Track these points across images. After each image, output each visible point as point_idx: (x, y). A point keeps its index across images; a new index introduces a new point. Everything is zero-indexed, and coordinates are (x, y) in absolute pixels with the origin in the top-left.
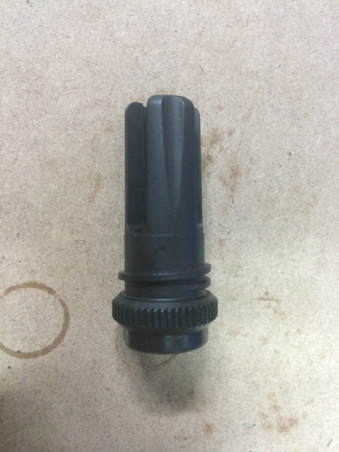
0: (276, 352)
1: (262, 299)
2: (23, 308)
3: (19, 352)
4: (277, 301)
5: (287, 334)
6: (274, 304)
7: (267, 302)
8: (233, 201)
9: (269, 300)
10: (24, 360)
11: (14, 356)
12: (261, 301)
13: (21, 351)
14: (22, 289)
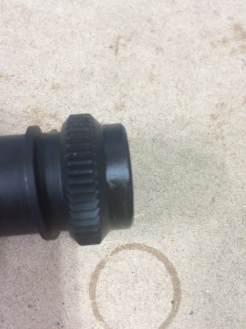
0: (170, 40)
1: (116, 52)
2: (120, 298)
3: (173, 302)
4: (119, 38)
5: (152, 31)
6: (122, 41)
7: (120, 47)
8: (13, 76)
9: (117, 45)
10: (183, 296)
11: (178, 308)
12: (119, 52)
13: (171, 300)
14: (97, 300)
